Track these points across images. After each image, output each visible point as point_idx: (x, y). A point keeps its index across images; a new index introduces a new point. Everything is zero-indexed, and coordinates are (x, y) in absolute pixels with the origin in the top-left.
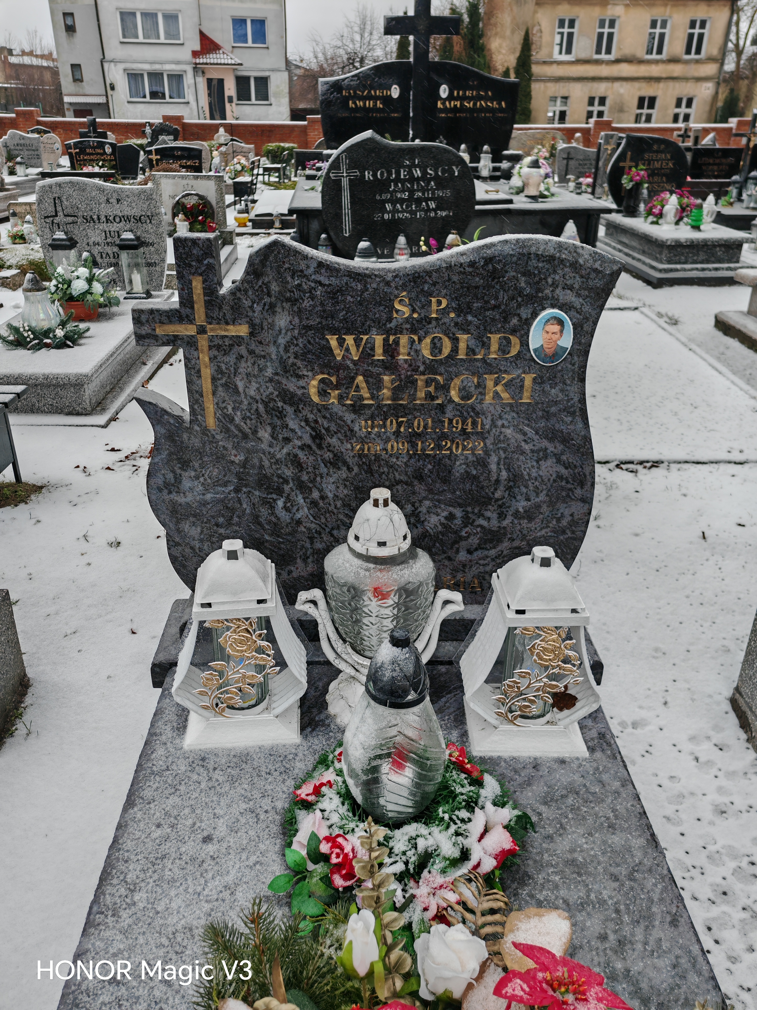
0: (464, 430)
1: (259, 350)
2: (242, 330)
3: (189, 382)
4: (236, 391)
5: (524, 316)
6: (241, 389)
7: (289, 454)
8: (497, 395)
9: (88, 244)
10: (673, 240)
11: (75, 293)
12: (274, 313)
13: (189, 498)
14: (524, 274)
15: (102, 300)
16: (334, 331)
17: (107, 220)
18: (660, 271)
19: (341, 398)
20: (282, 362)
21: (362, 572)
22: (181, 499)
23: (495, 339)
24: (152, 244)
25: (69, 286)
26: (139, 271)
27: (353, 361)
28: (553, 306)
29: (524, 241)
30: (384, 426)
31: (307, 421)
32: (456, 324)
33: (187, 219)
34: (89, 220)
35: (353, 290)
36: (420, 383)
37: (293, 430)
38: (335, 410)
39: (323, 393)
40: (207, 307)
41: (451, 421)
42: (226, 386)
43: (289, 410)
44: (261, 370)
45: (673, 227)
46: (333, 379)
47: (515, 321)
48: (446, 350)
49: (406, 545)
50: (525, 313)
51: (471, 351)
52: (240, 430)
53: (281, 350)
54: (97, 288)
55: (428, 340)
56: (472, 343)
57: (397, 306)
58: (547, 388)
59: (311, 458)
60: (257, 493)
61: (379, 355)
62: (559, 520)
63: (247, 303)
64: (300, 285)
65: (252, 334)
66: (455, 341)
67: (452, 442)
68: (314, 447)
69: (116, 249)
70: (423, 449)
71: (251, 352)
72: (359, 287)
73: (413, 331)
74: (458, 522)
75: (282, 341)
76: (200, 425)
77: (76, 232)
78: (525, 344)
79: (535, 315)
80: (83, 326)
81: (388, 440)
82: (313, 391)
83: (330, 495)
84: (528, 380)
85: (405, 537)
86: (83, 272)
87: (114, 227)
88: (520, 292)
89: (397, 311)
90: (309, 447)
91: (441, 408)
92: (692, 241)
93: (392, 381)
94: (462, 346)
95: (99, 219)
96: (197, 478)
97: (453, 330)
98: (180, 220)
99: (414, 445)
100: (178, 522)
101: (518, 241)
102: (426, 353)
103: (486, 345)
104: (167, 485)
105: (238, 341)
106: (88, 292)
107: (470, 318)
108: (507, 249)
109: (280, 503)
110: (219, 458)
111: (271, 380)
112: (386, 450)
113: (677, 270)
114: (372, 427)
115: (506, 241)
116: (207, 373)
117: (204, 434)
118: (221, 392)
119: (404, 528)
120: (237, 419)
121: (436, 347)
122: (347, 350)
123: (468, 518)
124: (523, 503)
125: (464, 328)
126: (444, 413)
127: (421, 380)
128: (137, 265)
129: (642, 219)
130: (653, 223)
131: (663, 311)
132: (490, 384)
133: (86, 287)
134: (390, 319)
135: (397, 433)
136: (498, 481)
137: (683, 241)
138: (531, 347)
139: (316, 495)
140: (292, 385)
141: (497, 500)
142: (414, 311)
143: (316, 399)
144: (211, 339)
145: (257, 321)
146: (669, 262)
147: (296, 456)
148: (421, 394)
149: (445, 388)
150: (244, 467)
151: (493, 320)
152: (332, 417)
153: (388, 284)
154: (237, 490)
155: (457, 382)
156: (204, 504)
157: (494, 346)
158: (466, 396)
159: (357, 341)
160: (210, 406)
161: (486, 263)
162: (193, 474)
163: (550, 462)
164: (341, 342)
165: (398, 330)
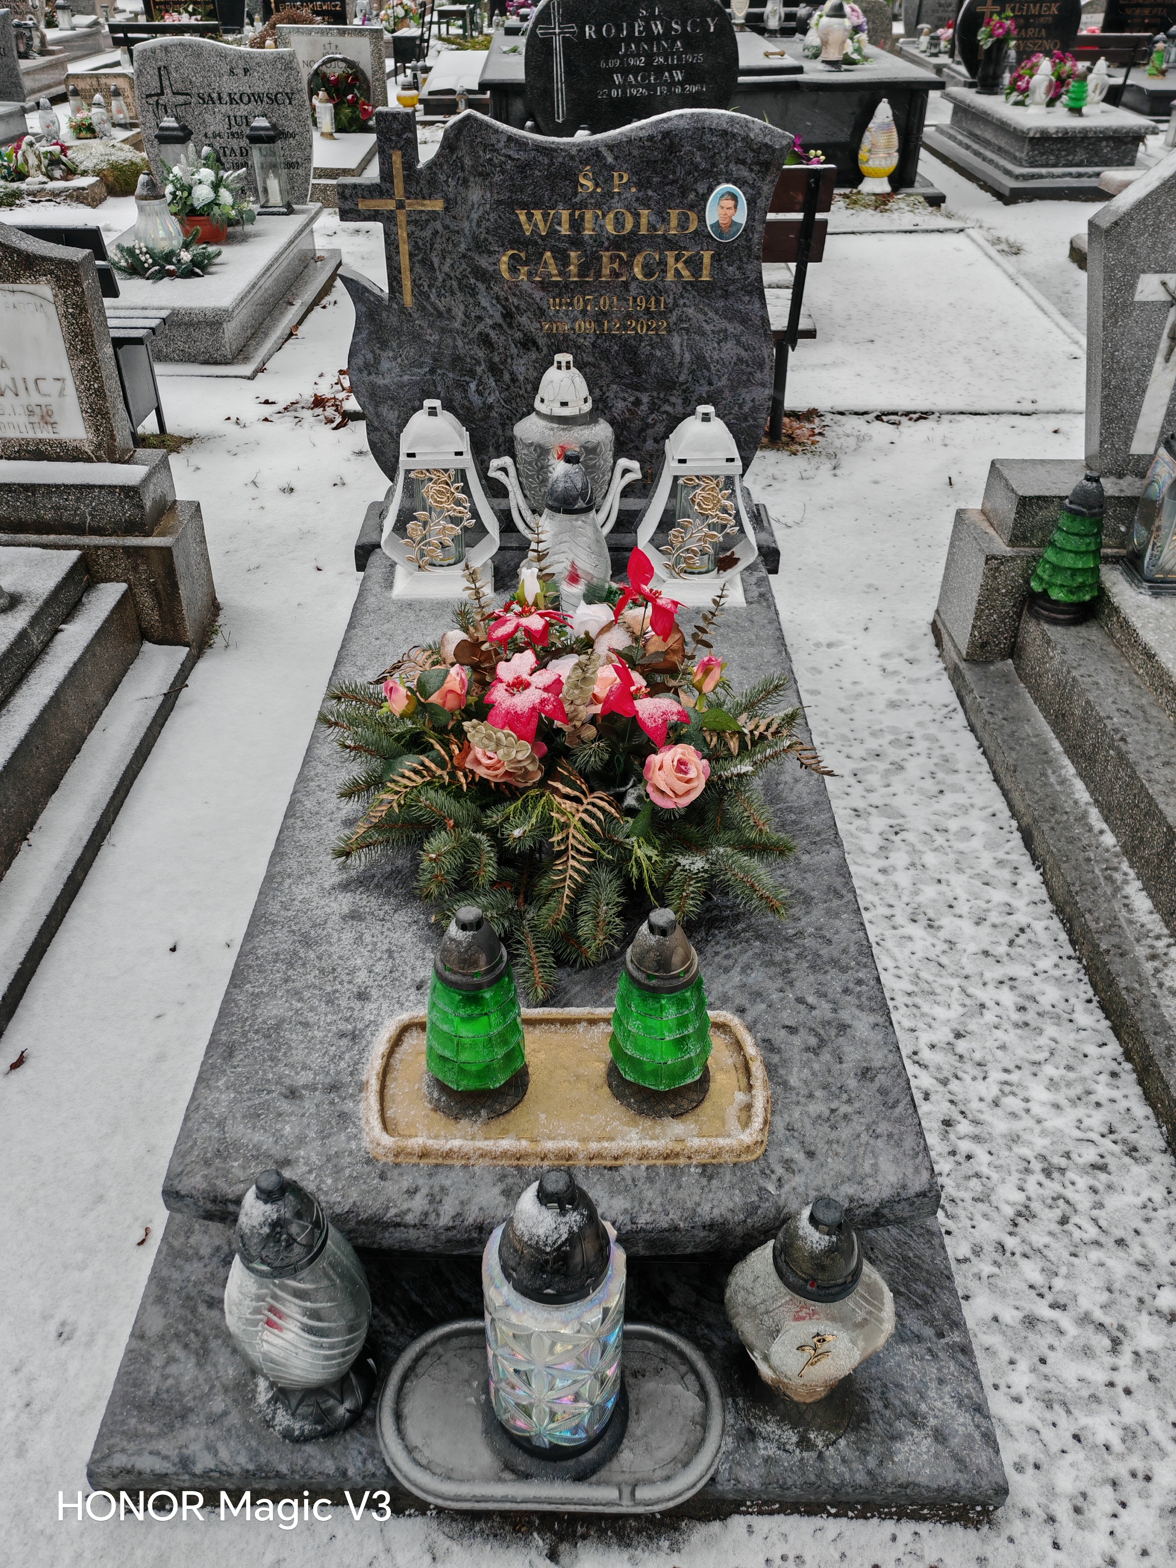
0: (647, 309)
1: (453, 226)
2: (437, 205)
3: (389, 258)
4: (432, 268)
5: (701, 191)
6: (436, 266)
7: (481, 334)
8: (677, 272)
9: (206, 135)
10: (1037, 130)
11: (198, 204)
12: (467, 187)
13: (387, 381)
14: (699, 149)
15: (233, 213)
16: (524, 206)
17: (232, 101)
18: (1017, 177)
19: (530, 274)
20: (475, 238)
21: (547, 432)
22: (380, 381)
23: (674, 214)
24: (293, 136)
25: (190, 194)
26: (277, 176)
27: (541, 236)
28: (727, 181)
29: (698, 115)
30: (571, 304)
31: (498, 298)
32: (637, 199)
33: (331, 99)
34: (207, 100)
35: (541, 164)
36: (605, 260)
37: (484, 308)
38: (525, 287)
39: (513, 270)
40: (405, 182)
41: (635, 299)
42: (423, 262)
43: (481, 287)
44: (455, 245)
45: (1043, 109)
46: (523, 255)
47: (692, 196)
48: (629, 226)
49: (588, 407)
50: (701, 188)
51: (652, 227)
52: (435, 309)
53: (474, 224)
54: (226, 197)
55: (611, 215)
56: (653, 218)
57: (582, 181)
58: (725, 265)
59: (502, 338)
60: (451, 375)
61: (564, 230)
62: (741, 406)
63: (443, 178)
64: (491, 159)
65: (446, 209)
66: (637, 216)
67: (637, 321)
68: (505, 327)
69: (244, 142)
70: (609, 329)
71: (446, 227)
72: (546, 161)
73: (598, 205)
74: (644, 407)
75: (475, 216)
76: (398, 303)
77: (189, 117)
78: (702, 219)
79: (711, 190)
80: (212, 249)
81: (574, 320)
82: (504, 267)
83: (521, 378)
84: (707, 256)
85: (586, 401)
86: (207, 174)
87: (242, 110)
88: (696, 167)
89: (582, 185)
90: (500, 326)
91: (626, 285)
92: (1066, 131)
93: (579, 257)
94: (644, 221)
95: (220, 98)
96: (395, 358)
97: (636, 205)
98: (321, 101)
99: (600, 324)
100: (377, 406)
101: (692, 114)
102: (610, 228)
103: (665, 220)
104: (367, 365)
105: (433, 216)
106: (215, 203)
107: (650, 193)
108: (683, 124)
109: (473, 386)
110: (416, 337)
111: (464, 256)
112: (573, 329)
113: (1041, 176)
114: (560, 305)
115: (682, 116)
116: (405, 248)
117: (402, 312)
118: (418, 268)
119: (585, 392)
120: (433, 297)
121: (619, 223)
122: (536, 225)
123: (654, 403)
124: (706, 388)
125: (645, 202)
126: (628, 290)
127: (606, 256)
128: (274, 166)
129: (1001, 98)
130: (1017, 103)
131: (1003, 235)
132: (671, 260)
133: (212, 195)
134: (576, 194)
135: (584, 312)
136: (681, 364)
137: (1052, 131)
138: (709, 223)
139: (507, 377)
140: (484, 262)
141: (682, 384)
142: (597, 185)
143: (506, 275)
144: (409, 214)
145: (451, 196)
146: (1032, 165)
147: (487, 335)
148: (606, 271)
149: (629, 265)
150: (439, 347)
151: (672, 195)
152: (522, 295)
153: (572, 158)
154: (432, 371)
155: (639, 259)
156: (402, 386)
157: (674, 222)
158: (648, 274)
159: (545, 216)
160: (407, 284)
161: (664, 138)
162: (391, 354)
163: (730, 344)
164: (530, 217)
165: (583, 205)
